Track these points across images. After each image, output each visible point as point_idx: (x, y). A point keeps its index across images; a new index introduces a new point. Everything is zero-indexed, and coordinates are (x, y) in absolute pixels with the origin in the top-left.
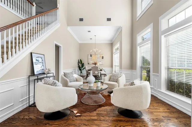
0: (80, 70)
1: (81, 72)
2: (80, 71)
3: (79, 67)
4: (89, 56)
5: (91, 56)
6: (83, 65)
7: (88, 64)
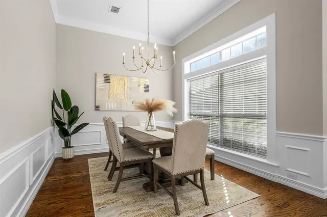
0: (64, 133)
1: (67, 145)
2: (60, 142)
3: (58, 123)
4: (101, 79)
5: (107, 79)
6: (74, 113)
7: (97, 108)
